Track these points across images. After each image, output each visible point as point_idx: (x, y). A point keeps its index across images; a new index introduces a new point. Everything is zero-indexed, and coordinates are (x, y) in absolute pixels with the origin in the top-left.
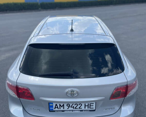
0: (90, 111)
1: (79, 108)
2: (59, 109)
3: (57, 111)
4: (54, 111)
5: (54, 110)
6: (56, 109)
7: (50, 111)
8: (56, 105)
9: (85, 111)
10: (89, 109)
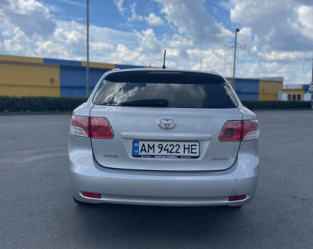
0: (192, 157)
1: (176, 152)
2: (147, 154)
3: (144, 156)
4: (140, 156)
5: (140, 154)
6: (143, 153)
7: (133, 156)
8: (143, 145)
9: (184, 157)
10: (190, 154)
